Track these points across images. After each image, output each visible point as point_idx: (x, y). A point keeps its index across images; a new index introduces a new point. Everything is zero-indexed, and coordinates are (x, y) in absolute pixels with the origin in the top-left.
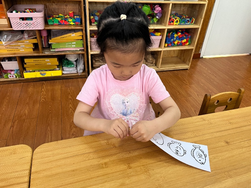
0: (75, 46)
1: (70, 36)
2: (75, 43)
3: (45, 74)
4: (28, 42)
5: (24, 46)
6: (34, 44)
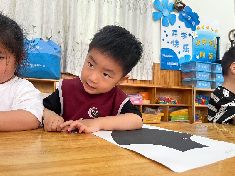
0: (184, 118)
1: (181, 111)
2: (184, 116)
4: (159, 115)
5: (156, 117)
6: (162, 116)
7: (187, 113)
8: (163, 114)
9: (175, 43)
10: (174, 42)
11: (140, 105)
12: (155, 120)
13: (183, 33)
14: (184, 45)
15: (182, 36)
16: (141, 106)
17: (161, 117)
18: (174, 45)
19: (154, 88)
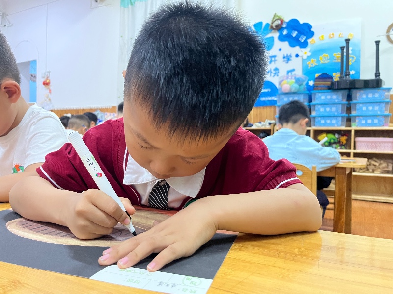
9: (274, 72)
10: (272, 71)
13: (286, 55)
14: (288, 72)
15: (284, 61)
18: (272, 75)
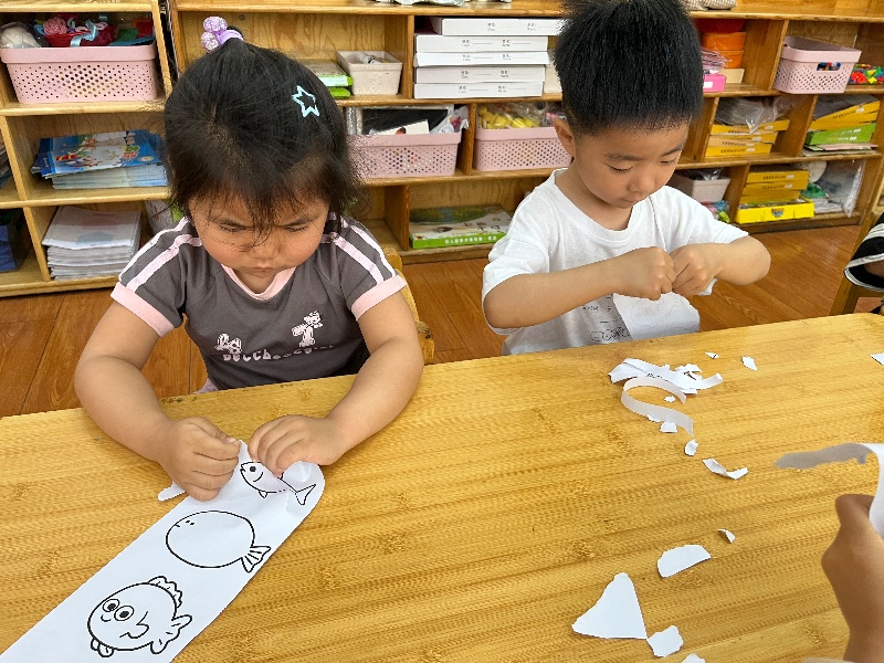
0: (856, 138)
1: (855, 112)
2: (859, 130)
3: (780, 212)
4: (771, 127)
5: (759, 139)
6: (781, 133)
7: (873, 117)
8: (784, 125)
11: (712, 95)
12: (753, 150)
16: (716, 102)
17: (776, 134)
19: (780, 22)
